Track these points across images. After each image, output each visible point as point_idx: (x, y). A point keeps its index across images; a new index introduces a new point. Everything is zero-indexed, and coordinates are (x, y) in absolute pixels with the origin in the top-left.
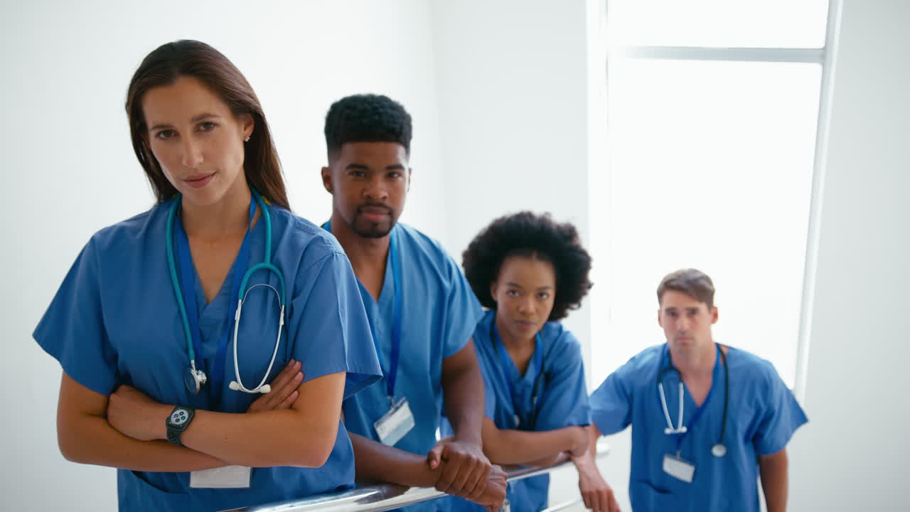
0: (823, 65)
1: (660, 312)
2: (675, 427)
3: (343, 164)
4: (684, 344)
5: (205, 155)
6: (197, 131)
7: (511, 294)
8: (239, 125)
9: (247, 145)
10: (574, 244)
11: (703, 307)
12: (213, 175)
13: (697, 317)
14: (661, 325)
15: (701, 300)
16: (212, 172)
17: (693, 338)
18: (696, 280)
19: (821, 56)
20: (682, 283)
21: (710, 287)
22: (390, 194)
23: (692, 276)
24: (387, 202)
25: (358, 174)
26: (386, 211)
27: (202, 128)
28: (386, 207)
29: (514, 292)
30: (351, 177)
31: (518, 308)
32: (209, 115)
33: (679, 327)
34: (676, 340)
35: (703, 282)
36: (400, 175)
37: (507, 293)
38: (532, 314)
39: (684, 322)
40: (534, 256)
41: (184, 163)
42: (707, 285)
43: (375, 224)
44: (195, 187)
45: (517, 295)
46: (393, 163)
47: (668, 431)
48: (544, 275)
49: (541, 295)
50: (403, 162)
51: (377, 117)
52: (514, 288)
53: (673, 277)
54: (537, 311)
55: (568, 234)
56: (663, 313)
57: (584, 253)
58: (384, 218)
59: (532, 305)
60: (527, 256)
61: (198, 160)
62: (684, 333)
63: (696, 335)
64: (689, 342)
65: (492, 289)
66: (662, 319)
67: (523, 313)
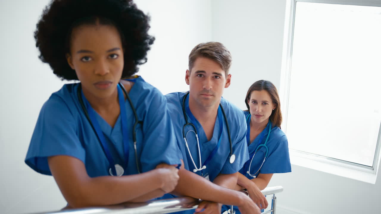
4: (206, 99)
5: (262, 111)
6: (262, 104)
7: (85, 60)
8: (273, 106)
9: (273, 111)
12: (262, 116)
13: (218, 81)
16: (262, 115)
17: (214, 96)
21: (228, 58)
27: (264, 104)
29: (87, 58)
32: (267, 101)
34: (199, 94)
37: (81, 60)
38: (107, 74)
39: (209, 83)
41: (257, 110)
44: (257, 117)
54: (112, 71)
61: (260, 111)
62: (208, 91)
63: (217, 94)
64: (210, 97)
65: (69, 60)
66: (190, 78)
67: (99, 75)
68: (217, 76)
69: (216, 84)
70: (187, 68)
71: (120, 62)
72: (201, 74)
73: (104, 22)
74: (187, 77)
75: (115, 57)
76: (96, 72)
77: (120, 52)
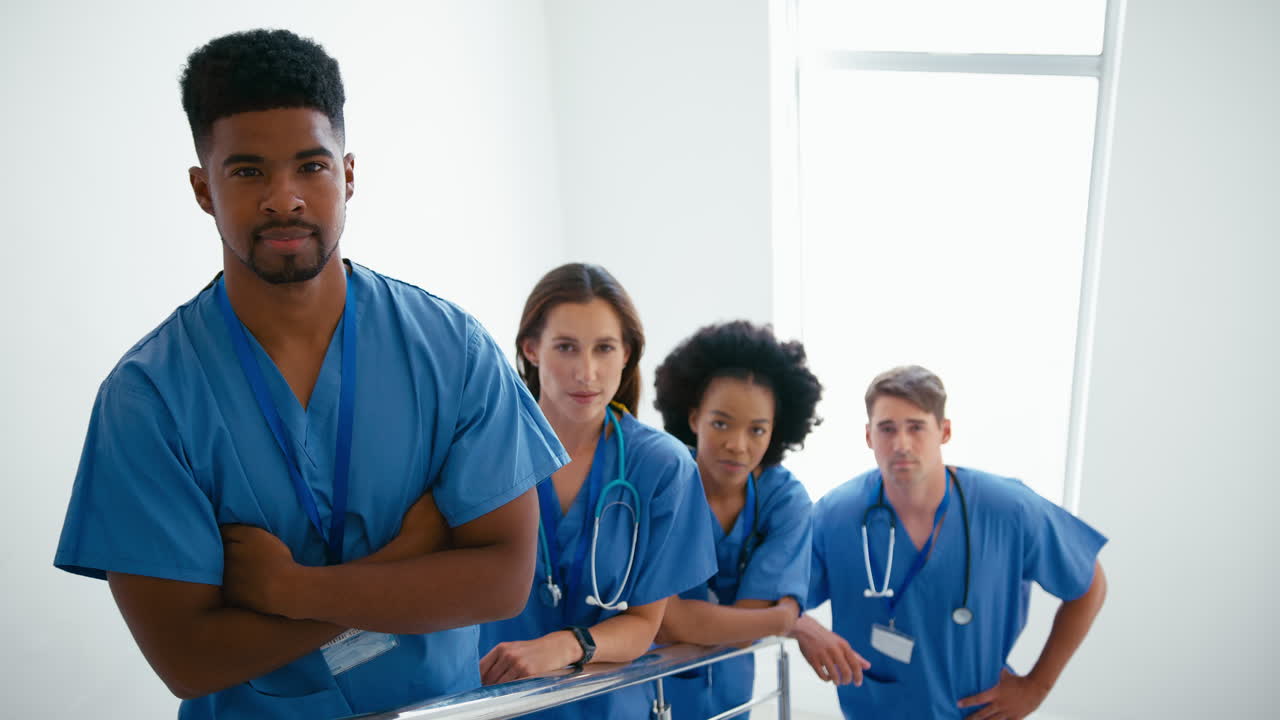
0: (1100, 79)
1: (868, 427)
2: (879, 588)
3: (219, 156)
4: (904, 471)
7: (717, 425)
10: (801, 366)
11: (930, 419)
13: (921, 433)
14: (870, 446)
15: (927, 411)
17: (917, 462)
18: (921, 381)
19: (1098, 66)
20: (900, 385)
21: (941, 392)
22: (308, 203)
23: (916, 376)
24: (306, 216)
25: (248, 172)
26: (308, 231)
28: (304, 225)
29: (721, 423)
30: (236, 179)
31: (724, 445)
33: (896, 448)
34: (891, 464)
35: (930, 384)
36: (324, 166)
37: (713, 424)
38: (742, 453)
39: (904, 440)
40: (751, 378)
42: (937, 389)
43: (290, 258)
45: (724, 427)
46: (306, 146)
47: (868, 593)
48: (760, 404)
49: (756, 429)
50: (328, 143)
51: (265, 65)
52: (722, 418)
53: (890, 377)
54: (749, 450)
55: (795, 353)
56: (874, 427)
57: (813, 379)
58: (304, 246)
59: (742, 441)
60: (742, 378)
62: (903, 456)
63: (921, 458)
64: (910, 467)
65: (691, 417)
66: (872, 437)
67: (731, 452)
68: (916, 427)
69: (918, 441)
70: (866, 420)
71: (765, 440)
72: (888, 428)
73: (758, 381)
74: (868, 436)
75: (760, 432)
76: (729, 446)
77: (768, 427)
